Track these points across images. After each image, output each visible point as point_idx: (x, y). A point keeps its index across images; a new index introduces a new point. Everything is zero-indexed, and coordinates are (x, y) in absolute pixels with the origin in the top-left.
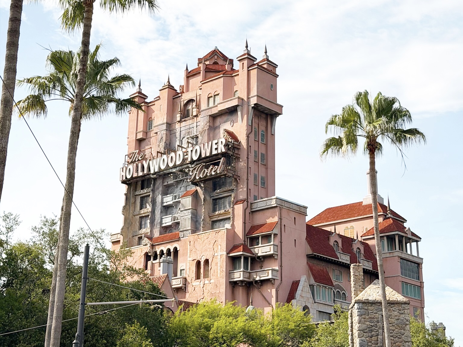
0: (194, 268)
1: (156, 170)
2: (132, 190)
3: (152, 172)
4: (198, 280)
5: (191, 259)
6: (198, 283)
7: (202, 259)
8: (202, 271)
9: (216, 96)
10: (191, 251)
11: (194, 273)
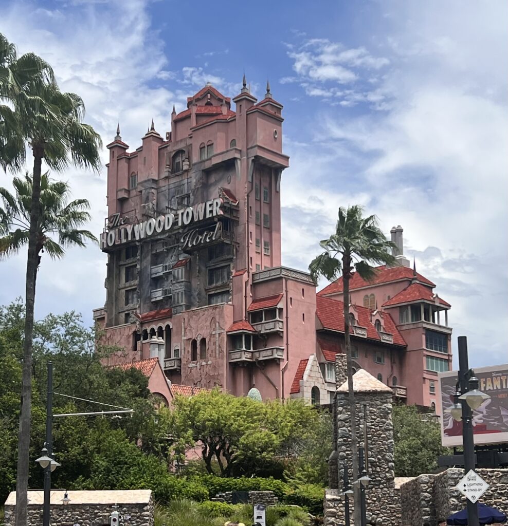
0: (189, 348)
2: (115, 259)
4: (194, 362)
5: (185, 338)
6: (194, 365)
7: (198, 339)
8: (198, 351)
9: (209, 147)
10: (185, 329)
11: (190, 353)
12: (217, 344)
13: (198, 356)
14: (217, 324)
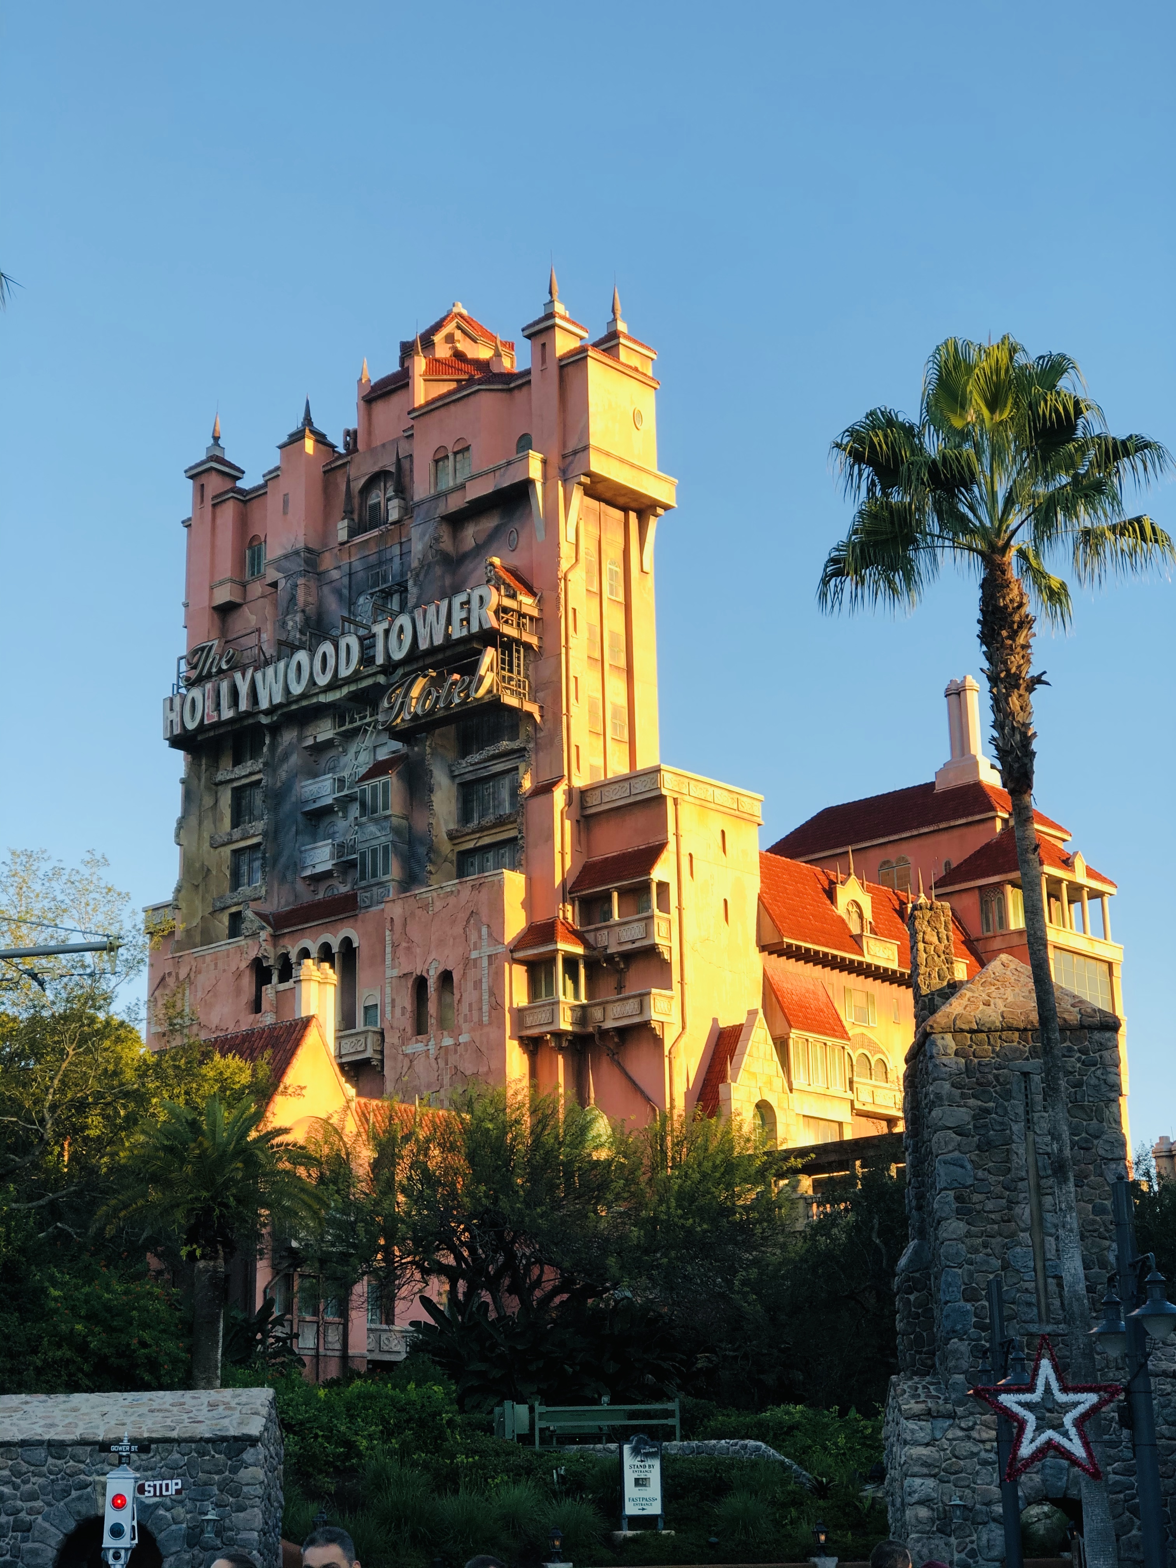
0: (406, 1000)
1: (278, 699)
2: (204, 767)
3: (264, 705)
4: (419, 1037)
5: (395, 973)
6: (420, 1047)
7: (432, 972)
8: (432, 1007)
9: (459, 457)
10: (395, 947)
11: (408, 1015)
12: (485, 986)
13: (432, 1021)
14: (484, 930)
